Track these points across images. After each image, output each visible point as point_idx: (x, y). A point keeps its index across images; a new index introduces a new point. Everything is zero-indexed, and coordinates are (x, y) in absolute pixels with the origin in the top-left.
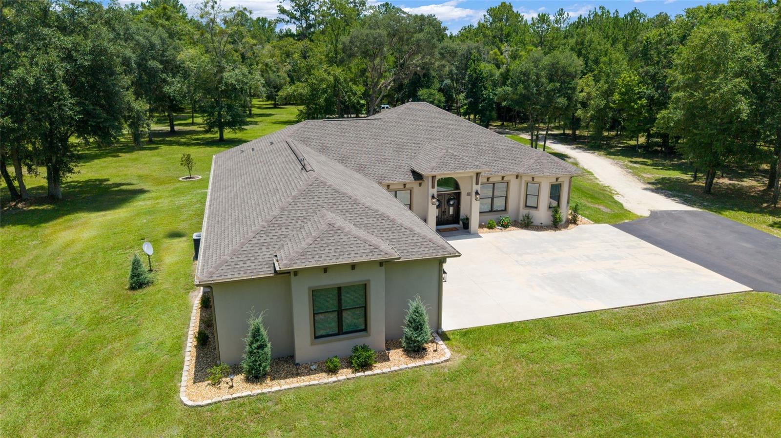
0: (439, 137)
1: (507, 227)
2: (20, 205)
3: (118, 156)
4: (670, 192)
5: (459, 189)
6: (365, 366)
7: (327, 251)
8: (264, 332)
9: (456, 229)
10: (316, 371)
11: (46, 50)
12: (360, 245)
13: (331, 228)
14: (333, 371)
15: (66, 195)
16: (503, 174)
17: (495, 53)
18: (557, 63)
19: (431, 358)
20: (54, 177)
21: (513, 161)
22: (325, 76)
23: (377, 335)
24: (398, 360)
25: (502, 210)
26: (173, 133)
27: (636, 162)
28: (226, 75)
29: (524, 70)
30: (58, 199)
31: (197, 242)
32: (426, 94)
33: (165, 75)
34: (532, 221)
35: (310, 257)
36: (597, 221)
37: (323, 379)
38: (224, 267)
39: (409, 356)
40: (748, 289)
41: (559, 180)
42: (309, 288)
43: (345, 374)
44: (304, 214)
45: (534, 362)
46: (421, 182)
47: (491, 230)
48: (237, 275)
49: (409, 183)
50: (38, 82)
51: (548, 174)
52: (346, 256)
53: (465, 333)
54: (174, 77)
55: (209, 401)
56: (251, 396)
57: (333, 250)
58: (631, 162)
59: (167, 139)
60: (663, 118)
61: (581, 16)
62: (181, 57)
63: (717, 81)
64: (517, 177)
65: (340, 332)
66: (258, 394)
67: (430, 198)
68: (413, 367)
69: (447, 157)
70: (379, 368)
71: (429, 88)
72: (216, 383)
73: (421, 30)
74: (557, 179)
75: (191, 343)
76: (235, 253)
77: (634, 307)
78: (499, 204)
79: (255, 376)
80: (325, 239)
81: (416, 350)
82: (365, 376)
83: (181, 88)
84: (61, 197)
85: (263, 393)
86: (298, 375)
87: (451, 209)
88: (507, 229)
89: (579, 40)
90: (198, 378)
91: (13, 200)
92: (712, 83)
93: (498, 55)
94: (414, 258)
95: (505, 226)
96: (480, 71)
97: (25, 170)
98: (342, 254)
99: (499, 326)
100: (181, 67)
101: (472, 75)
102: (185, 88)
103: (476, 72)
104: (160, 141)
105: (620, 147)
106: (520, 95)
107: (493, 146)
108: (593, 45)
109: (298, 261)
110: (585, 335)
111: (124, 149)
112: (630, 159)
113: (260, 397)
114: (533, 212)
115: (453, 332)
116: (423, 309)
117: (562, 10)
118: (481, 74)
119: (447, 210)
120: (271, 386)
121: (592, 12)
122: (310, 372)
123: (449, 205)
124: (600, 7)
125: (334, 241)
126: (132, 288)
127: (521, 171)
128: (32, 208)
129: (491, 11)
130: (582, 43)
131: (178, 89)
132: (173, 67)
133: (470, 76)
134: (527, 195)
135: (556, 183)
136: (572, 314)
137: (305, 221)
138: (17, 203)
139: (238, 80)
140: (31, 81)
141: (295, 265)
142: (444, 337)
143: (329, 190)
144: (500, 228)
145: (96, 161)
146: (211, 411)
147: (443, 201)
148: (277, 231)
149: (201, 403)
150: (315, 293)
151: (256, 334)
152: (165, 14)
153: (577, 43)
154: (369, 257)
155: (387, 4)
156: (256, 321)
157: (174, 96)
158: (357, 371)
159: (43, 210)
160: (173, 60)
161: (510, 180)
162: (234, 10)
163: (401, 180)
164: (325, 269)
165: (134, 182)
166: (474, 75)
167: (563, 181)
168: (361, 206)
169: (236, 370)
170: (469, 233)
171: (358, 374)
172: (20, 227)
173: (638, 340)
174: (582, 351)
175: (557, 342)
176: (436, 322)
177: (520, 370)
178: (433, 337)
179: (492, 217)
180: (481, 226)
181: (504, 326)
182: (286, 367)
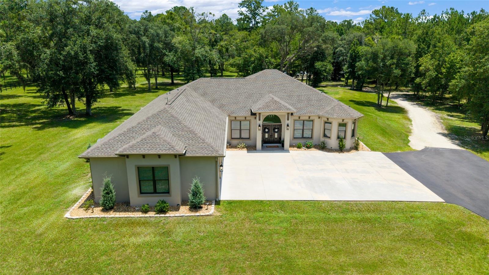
0: (277, 90)
1: (309, 148)
2: (71, 117)
3: (135, 95)
4: (457, 137)
5: (281, 123)
6: (163, 212)
7: (145, 146)
8: (111, 187)
9: (278, 147)
10: (138, 211)
11: (83, 37)
12: (165, 145)
13: (154, 135)
14: (146, 212)
15: (94, 114)
16: (309, 115)
17: (369, 40)
18: (397, 47)
19: (202, 213)
20: (88, 104)
21: (319, 107)
22: (253, 53)
23: (176, 196)
24: (184, 211)
25: (308, 138)
26: (173, 84)
27: (452, 116)
28: (197, 51)
29: (374, 51)
30: (90, 116)
32: (321, 65)
33: (165, 50)
34: (326, 145)
35: (135, 149)
36: (373, 149)
37: (139, 215)
38: (96, 150)
39: (191, 211)
40: (441, 200)
41: (344, 121)
42: (136, 166)
43: (151, 214)
44: (149, 127)
45: (258, 223)
46: (255, 116)
47: (299, 149)
48: (100, 155)
49: (248, 116)
50: (76, 53)
51: (336, 117)
52: (154, 150)
53: (230, 202)
54: (170, 52)
55: (78, 217)
56: (98, 218)
57: (148, 146)
58: (448, 115)
59: (167, 87)
60: (453, 85)
61: (436, 14)
62: (174, 40)
63: (483, 60)
64: (319, 118)
65: (155, 192)
66: (102, 217)
67: (258, 126)
68: (187, 216)
69: (271, 103)
70: (171, 214)
71: (323, 61)
72: (87, 210)
73: (311, 25)
74: (343, 120)
77: (350, 202)
78: (307, 134)
79: (106, 209)
80: (147, 140)
81: (195, 207)
82: (160, 217)
83: (173, 58)
84: (91, 114)
85: (104, 217)
86: (128, 211)
87: (276, 134)
88: (310, 149)
89: (425, 31)
90: (82, 206)
91: (69, 114)
92: (479, 61)
93: (371, 41)
94: (198, 155)
95: (308, 147)
96: (357, 51)
97: (76, 99)
98: (152, 149)
99: (253, 201)
100: (174, 47)
101: (352, 54)
102: (175, 59)
103: (354, 52)
104: (163, 88)
105: (450, 105)
106: (371, 67)
107: (309, 98)
108: (435, 34)
109: (127, 150)
110: (303, 212)
111: (140, 91)
112: (449, 113)
114: (327, 140)
115: (224, 201)
116: (200, 185)
117: (424, 10)
118: (358, 53)
119: (273, 135)
120: (112, 214)
121: (444, 12)
122: (135, 211)
123: (275, 132)
124: (451, 9)
125: (152, 142)
127: (321, 114)
128: (76, 119)
129: (376, 12)
130: (427, 34)
131: (171, 59)
132: (170, 47)
133: (351, 54)
134: (325, 129)
135: (343, 123)
136: (304, 201)
137: (148, 130)
138: (70, 116)
139: (202, 55)
140: (73, 53)
141: (126, 152)
142: (218, 203)
143: (169, 115)
144: (304, 148)
145: (123, 97)
146: (76, 222)
147: (270, 129)
148: (130, 134)
149: (73, 218)
150: (139, 169)
151: (107, 186)
152: (171, 17)
153: (423, 34)
154: (166, 152)
155: (312, 8)
156: (107, 180)
157: (169, 63)
158: (157, 214)
159: (80, 120)
160: (170, 43)
161: (314, 119)
162: (204, 14)
163: (242, 115)
164: (144, 156)
165: (132, 109)
166: (354, 54)
167: (348, 122)
168: (182, 125)
170: (283, 149)
171: (156, 215)
172: (64, 128)
173: (335, 221)
174: (294, 221)
175: (282, 214)
176: (212, 195)
177: (247, 226)
178: (209, 202)
179: (302, 141)
180: (291, 146)
181: (257, 202)
182: (125, 207)
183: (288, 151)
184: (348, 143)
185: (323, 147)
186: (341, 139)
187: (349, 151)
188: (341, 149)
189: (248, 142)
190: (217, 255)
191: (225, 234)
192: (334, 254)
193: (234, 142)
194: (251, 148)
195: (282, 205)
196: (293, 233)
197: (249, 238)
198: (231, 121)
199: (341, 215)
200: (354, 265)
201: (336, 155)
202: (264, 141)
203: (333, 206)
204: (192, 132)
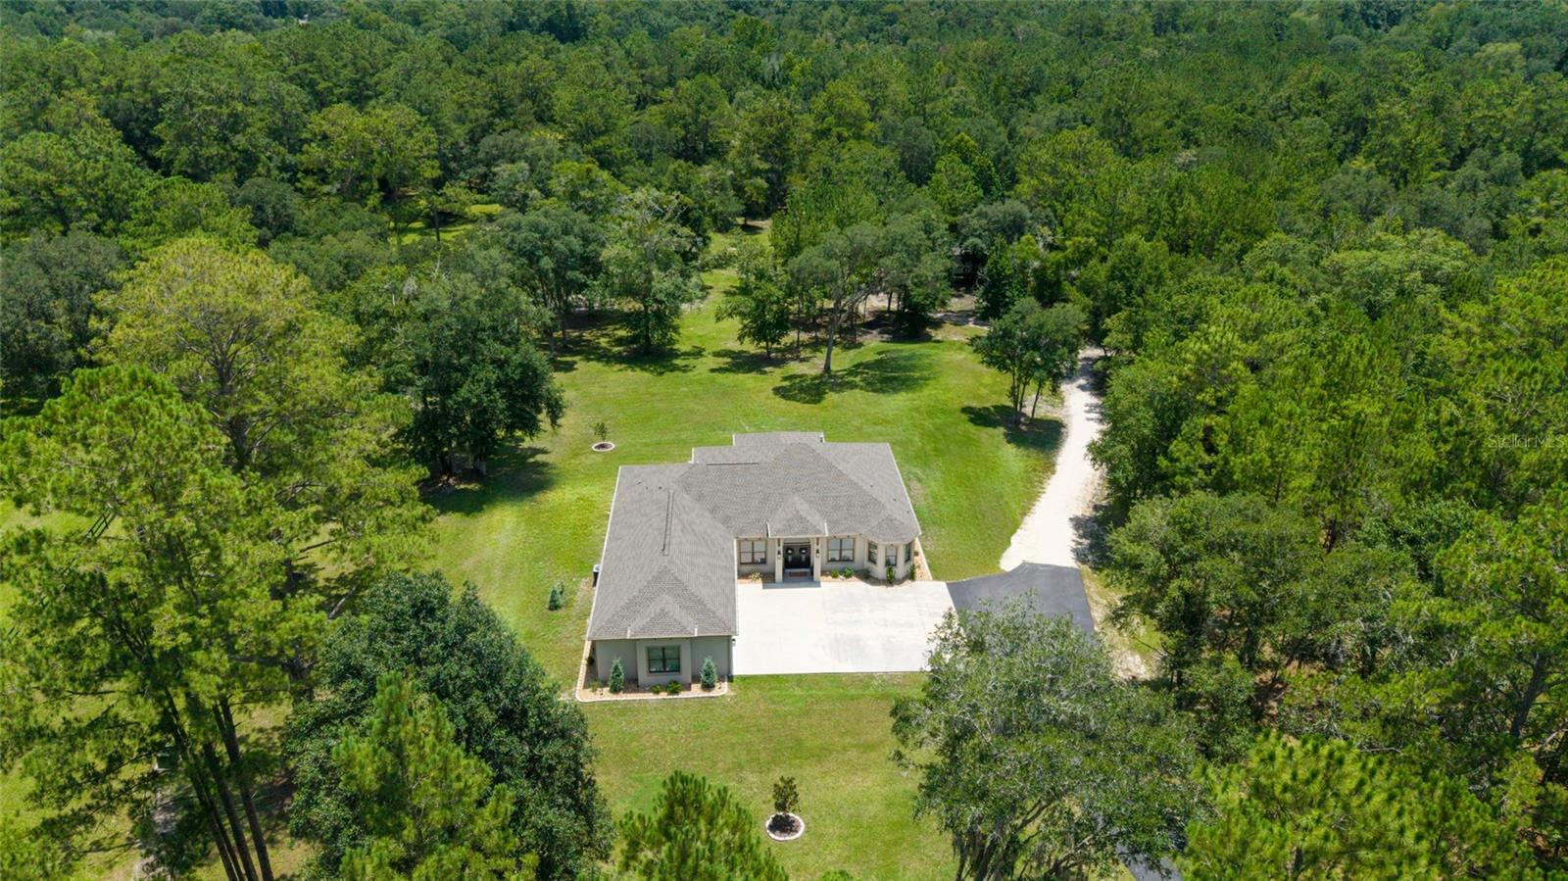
0: (805, 487)
1: (848, 578)
2: (452, 481)
5: (809, 549)
6: (675, 692)
8: (621, 667)
9: (805, 575)
10: (647, 691)
13: (663, 612)
14: (657, 693)
16: (847, 534)
19: (715, 693)
21: (862, 520)
23: (686, 674)
24: (696, 691)
25: (848, 559)
28: (655, 285)
30: (483, 476)
31: (596, 574)
34: (871, 573)
37: (650, 696)
38: (602, 630)
39: (702, 689)
42: (646, 648)
43: (663, 695)
44: (652, 596)
45: (773, 703)
47: (834, 579)
48: (607, 636)
49: (763, 538)
51: (881, 540)
52: (666, 632)
53: (744, 678)
55: (590, 700)
56: (611, 701)
57: (660, 628)
64: (862, 539)
65: (663, 670)
66: (614, 700)
67: (777, 553)
68: (702, 697)
69: (795, 520)
70: (683, 695)
72: (594, 691)
74: (892, 545)
75: (584, 662)
76: (609, 621)
78: (846, 553)
79: (615, 690)
81: (708, 687)
82: (674, 698)
84: (484, 473)
85: (618, 700)
86: (638, 692)
87: (803, 556)
90: (586, 686)
94: (709, 634)
95: (848, 576)
96: (1002, 267)
98: (664, 631)
109: (639, 634)
110: (821, 689)
113: (616, 702)
114: (871, 564)
115: (737, 677)
116: (712, 664)
119: (799, 557)
120: (623, 697)
122: (644, 691)
123: (801, 553)
126: (550, 609)
127: (863, 532)
128: (462, 486)
134: (869, 552)
137: (651, 601)
138: (448, 478)
141: (637, 636)
142: (730, 679)
143: (672, 577)
144: (842, 578)
146: (591, 706)
147: (795, 550)
148: (634, 607)
149: (585, 701)
150: (649, 650)
151: (616, 668)
154: (679, 634)
156: (616, 661)
158: (670, 694)
159: (472, 490)
161: (856, 539)
163: (756, 534)
164: (654, 639)
165: (549, 446)
167: (899, 546)
168: (688, 592)
169: (604, 684)
170: (812, 580)
171: (670, 696)
173: (852, 698)
174: (809, 700)
175: (798, 692)
176: (725, 670)
177: (762, 707)
178: (721, 679)
179: (840, 565)
180: (824, 573)
181: (772, 676)
182: (633, 686)
183: (818, 584)
184: (900, 570)
185: (866, 576)
186: (890, 565)
187: (900, 582)
188: (890, 581)
189: (763, 568)
190: (735, 739)
191: (741, 717)
192: (842, 735)
193: (746, 569)
194: (768, 579)
195: (800, 679)
196: (807, 713)
197: (763, 721)
198: (739, 543)
199: (860, 692)
200: (857, 746)
201: (881, 590)
202: (787, 565)
203: (854, 679)
204: (700, 602)
